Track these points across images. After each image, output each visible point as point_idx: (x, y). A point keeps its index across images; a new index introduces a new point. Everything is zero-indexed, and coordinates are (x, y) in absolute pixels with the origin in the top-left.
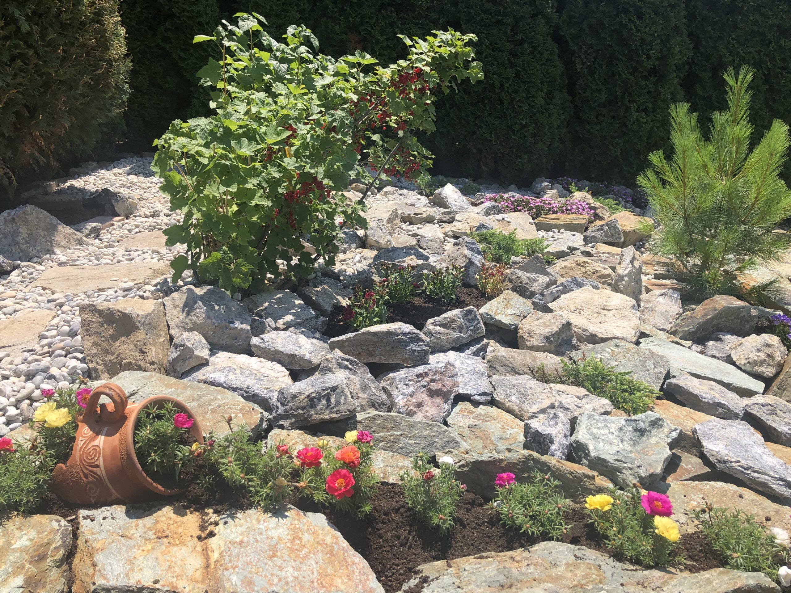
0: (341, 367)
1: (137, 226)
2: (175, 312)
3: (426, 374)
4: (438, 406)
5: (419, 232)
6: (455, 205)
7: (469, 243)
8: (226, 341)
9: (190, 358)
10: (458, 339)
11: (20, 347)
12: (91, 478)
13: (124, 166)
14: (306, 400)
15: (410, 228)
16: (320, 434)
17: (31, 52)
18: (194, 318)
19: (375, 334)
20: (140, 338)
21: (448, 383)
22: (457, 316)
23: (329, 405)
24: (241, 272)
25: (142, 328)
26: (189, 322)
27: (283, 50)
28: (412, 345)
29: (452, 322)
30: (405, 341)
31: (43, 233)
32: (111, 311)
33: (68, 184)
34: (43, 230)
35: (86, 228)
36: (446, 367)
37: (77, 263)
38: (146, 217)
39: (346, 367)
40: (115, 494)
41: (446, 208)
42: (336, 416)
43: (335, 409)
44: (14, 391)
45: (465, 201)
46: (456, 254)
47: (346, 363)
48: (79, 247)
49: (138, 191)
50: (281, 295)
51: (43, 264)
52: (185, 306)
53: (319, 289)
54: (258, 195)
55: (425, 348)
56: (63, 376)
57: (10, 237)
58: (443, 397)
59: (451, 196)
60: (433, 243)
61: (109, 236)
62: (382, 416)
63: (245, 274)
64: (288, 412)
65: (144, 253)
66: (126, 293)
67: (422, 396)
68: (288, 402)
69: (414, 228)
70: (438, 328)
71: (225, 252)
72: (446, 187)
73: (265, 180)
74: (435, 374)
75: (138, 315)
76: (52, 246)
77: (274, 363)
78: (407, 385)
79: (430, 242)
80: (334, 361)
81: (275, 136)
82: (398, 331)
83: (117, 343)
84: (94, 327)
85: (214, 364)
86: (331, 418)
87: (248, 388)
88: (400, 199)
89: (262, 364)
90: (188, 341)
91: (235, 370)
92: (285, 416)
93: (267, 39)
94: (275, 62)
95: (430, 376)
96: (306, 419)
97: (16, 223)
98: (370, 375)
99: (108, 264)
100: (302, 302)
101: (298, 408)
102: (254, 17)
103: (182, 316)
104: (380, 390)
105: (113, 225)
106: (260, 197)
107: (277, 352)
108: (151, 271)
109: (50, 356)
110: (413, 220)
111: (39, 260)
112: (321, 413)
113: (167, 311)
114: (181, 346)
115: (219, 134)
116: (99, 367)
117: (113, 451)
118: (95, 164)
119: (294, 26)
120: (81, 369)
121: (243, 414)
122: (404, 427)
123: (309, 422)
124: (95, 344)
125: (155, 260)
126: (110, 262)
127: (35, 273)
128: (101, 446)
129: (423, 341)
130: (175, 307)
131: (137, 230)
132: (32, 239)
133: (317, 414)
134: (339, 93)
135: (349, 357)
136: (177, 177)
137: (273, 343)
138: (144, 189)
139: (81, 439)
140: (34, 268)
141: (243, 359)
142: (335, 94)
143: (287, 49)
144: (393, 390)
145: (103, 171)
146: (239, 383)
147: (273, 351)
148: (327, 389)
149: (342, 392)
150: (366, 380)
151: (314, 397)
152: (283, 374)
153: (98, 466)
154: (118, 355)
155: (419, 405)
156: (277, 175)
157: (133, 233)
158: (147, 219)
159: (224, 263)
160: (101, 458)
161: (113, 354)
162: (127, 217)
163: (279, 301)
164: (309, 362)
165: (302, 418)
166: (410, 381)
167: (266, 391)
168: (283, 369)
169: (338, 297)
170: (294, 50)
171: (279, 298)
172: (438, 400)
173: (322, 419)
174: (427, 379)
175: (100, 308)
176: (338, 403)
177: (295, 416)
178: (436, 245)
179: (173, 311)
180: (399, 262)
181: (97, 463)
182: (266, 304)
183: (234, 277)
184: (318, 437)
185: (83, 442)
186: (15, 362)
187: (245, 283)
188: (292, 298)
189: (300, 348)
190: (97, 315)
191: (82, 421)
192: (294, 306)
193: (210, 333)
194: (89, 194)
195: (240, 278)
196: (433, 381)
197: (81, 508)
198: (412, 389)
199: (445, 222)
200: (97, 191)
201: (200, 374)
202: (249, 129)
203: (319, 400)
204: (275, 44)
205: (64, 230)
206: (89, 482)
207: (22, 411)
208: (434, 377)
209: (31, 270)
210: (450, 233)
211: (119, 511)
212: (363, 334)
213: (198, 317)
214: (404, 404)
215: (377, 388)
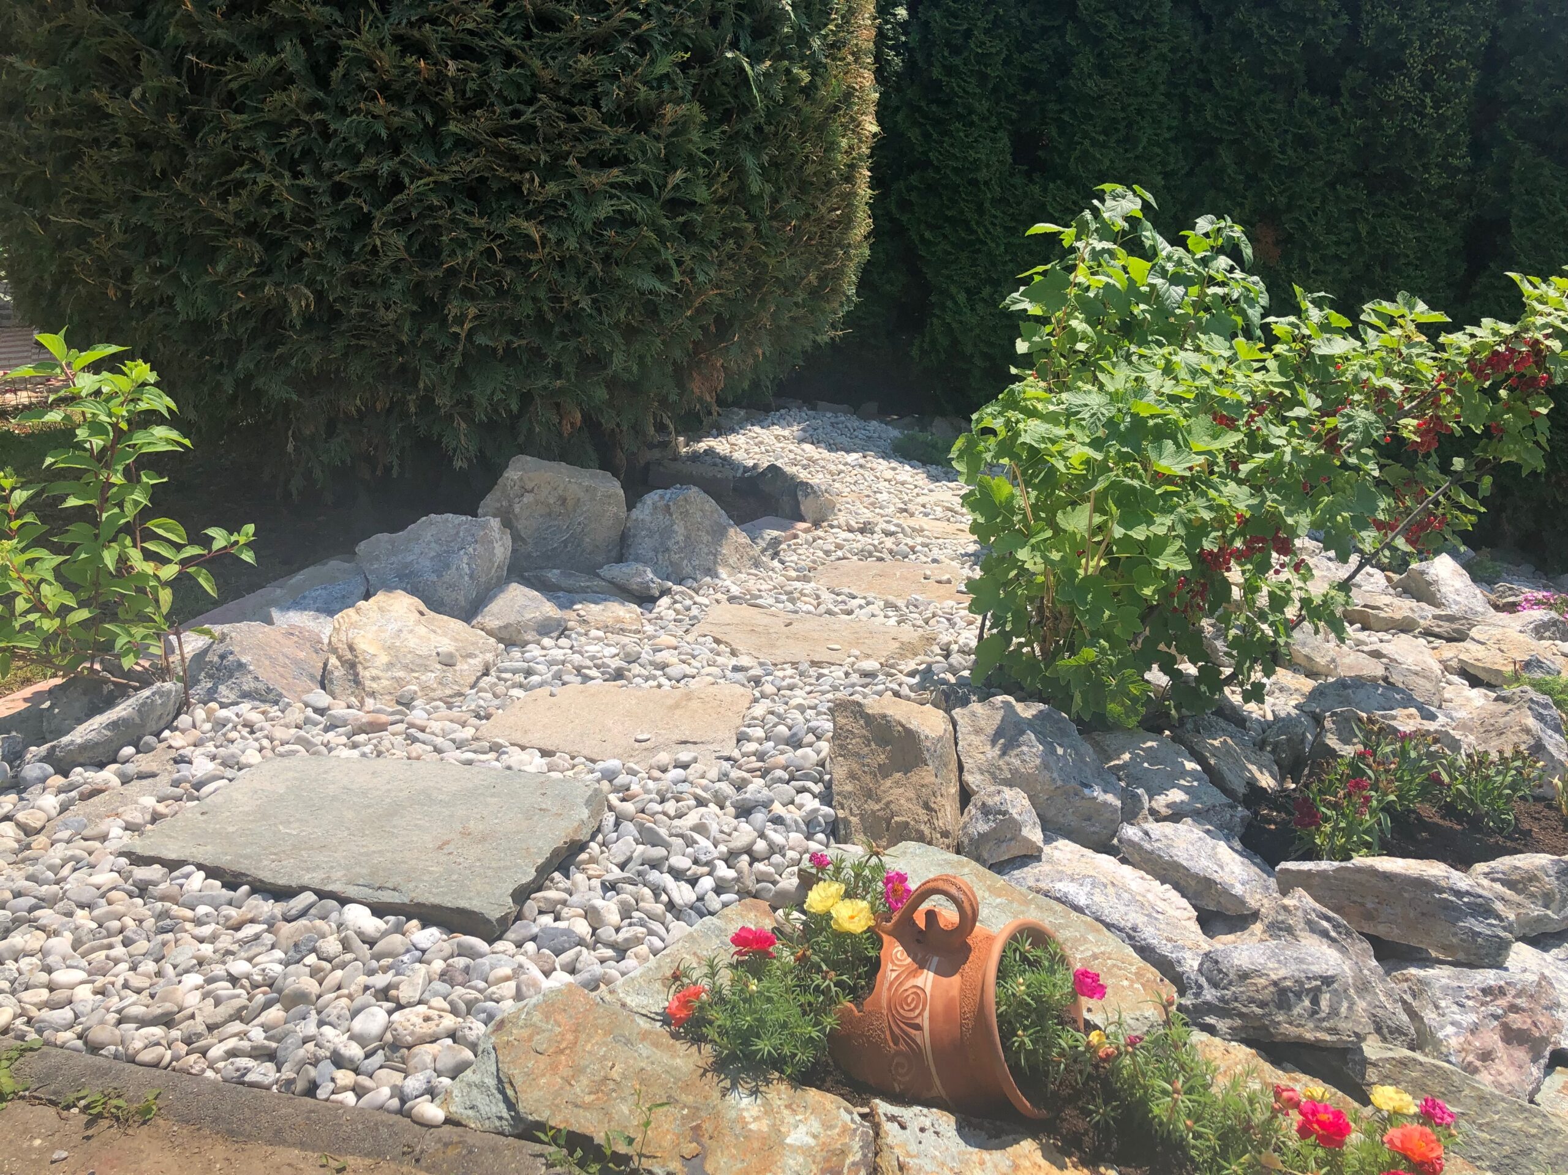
0: (1313, 931)
1: (839, 547)
2: (976, 740)
3: (1502, 991)
4: (1520, 1067)
5: (1385, 648)
6: (1457, 603)
7: (1537, 703)
8: (1071, 819)
9: (1011, 839)
10: (1539, 920)
11: (711, 747)
12: (903, 1047)
13: (789, 425)
14: (1272, 989)
15: (1363, 636)
16: (1289, 1066)
17: (750, 227)
18: (1017, 762)
19: (1387, 877)
20: (926, 781)
21: (1543, 1019)
22: (1543, 869)
23: (1315, 1012)
24: (1128, 694)
25: (930, 762)
26: (1004, 767)
27: (1180, 260)
28: (1472, 920)
29: (1530, 880)
30: (1455, 908)
31: (706, 538)
32: (888, 722)
33: (702, 446)
34: (708, 533)
35: (763, 539)
36: (1539, 984)
37: (759, 601)
38: (850, 530)
39: (1325, 934)
40: (938, 1088)
41: (1437, 604)
42: (1328, 1038)
43: (1325, 1024)
44: (722, 832)
45: (1480, 596)
46: (1502, 721)
47: (1325, 924)
48: (753, 571)
49: (821, 475)
50: (1154, 744)
51: (701, 592)
52: (998, 734)
53: (1216, 743)
54: (1171, 550)
55: (1503, 934)
56: (796, 822)
57: (657, 536)
58: (1532, 1049)
59: (1450, 582)
60: (1421, 681)
61: (795, 558)
62: (1421, 1064)
63: (1135, 700)
64: (1227, 1002)
65: (868, 603)
66: (868, 680)
67: (1492, 1038)
68: (1230, 983)
69: (1372, 639)
70: (1498, 886)
71: (1103, 651)
72: (1437, 560)
73: (1181, 520)
74: (1518, 995)
75: (927, 737)
76: (715, 563)
77: (1167, 886)
78: (1462, 1006)
79: (1414, 677)
80: (1300, 913)
81: (1207, 439)
82: (1443, 883)
83: (888, 783)
84: (853, 743)
85: (1050, 861)
86: (1317, 1040)
87: (1134, 929)
88: (1329, 569)
89: (1146, 884)
90: (1014, 806)
91: (1105, 886)
92: (1222, 1010)
93: (1150, 235)
94: (1161, 281)
95: (1509, 998)
96: (1265, 1028)
97: (671, 515)
98: (1374, 963)
99: (809, 613)
100: (1199, 768)
101: (1252, 1000)
102: (1134, 192)
103: (993, 753)
104: (1395, 1001)
105: (796, 536)
106: (1175, 554)
107: (1177, 866)
108: (897, 645)
109: (763, 777)
110: (1372, 620)
111: (695, 585)
112: (1299, 1025)
113: (959, 734)
114: (1000, 812)
115: (1122, 427)
116: (852, 818)
117: (949, 1007)
118: (742, 413)
119: (1210, 216)
120: (824, 816)
121: (1143, 985)
122: (1468, 1100)
123: (1272, 1035)
124: (852, 776)
125: (893, 621)
126: (812, 608)
127: (695, 611)
128: (928, 991)
129: (1498, 917)
130: (978, 731)
131: (840, 553)
132: (690, 546)
133: (1290, 1024)
134: (1365, 375)
135: (1331, 914)
136: (1003, 488)
137: (1169, 846)
138: (832, 474)
139: (890, 966)
140: (691, 598)
141: (1106, 862)
142: (1355, 376)
143: (1187, 260)
144: (1423, 1007)
145: (757, 429)
146: (1117, 916)
147: (1167, 862)
148: (1315, 978)
149: (1345, 991)
150: (1366, 972)
151: (1290, 989)
152: (1186, 914)
153: (918, 1027)
154: (888, 804)
155: (1486, 1056)
156: (1207, 515)
157: (833, 558)
158: (850, 536)
159: (1097, 670)
160: (926, 1014)
161: (878, 801)
162: (817, 524)
163: (1152, 756)
164: (1240, 901)
165: (1257, 1024)
166: (1468, 998)
167: (1169, 945)
168: (1184, 903)
169: (1250, 766)
170: (1204, 262)
171: (1151, 748)
172: (1521, 1054)
173: (1300, 1036)
174: (1503, 1002)
175: (870, 712)
176: (1334, 1012)
177: (1241, 1015)
178: (1429, 686)
179: (973, 737)
180: (1383, 717)
181: (917, 1021)
182: (1126, 756)
183: (1112, 701)
184: (1284, 1070)
185: (894, 975)
186: (708, 775)
187: (1129, 717)
188: (1178, 754)
189: (1222, 868)
190: (862, 722)
191: (889, 934)
192: (1184, 774)
193: (1043, 796)
194: (741, 471)
195: (1123, 705)
196: (1514, 1008)
197: (876, 1096)
198: (1473, 1017)
199: (1438, 636)
200: (755, 466)
201: (1029, 874)
202: (1167, 422)
203: (1298, 996)
204: (1165, 248)
205: (737, 536)
206: (898, 1053)
207: (739, 872)
208: (1518, 1001)
209: (688, 602)
210: (1454, 663)
211: (946, 1122)
212: (1359, 870)
213: (1023, 761)
214: (1458, 1047)
215: (1389, 994)
